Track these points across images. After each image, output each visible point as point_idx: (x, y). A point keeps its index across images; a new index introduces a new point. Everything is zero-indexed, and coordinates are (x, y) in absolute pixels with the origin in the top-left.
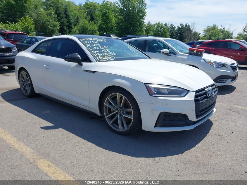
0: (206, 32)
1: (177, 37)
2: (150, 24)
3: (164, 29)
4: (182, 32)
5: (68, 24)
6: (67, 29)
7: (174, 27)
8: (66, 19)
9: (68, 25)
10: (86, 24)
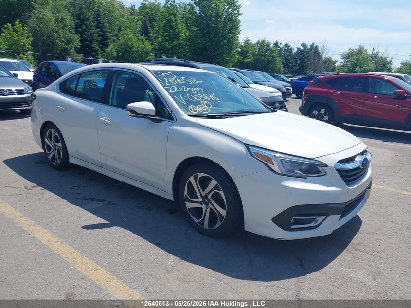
0: (347, 58)
1: (295, 65)
2: (249, 42)
3: (273, 51)
4: (305, 58)
5: (101, 38)
6: (99, 48)
7: (291, 48)
8: (97, 30)
9: (101, 41)
10: (130, 39)
